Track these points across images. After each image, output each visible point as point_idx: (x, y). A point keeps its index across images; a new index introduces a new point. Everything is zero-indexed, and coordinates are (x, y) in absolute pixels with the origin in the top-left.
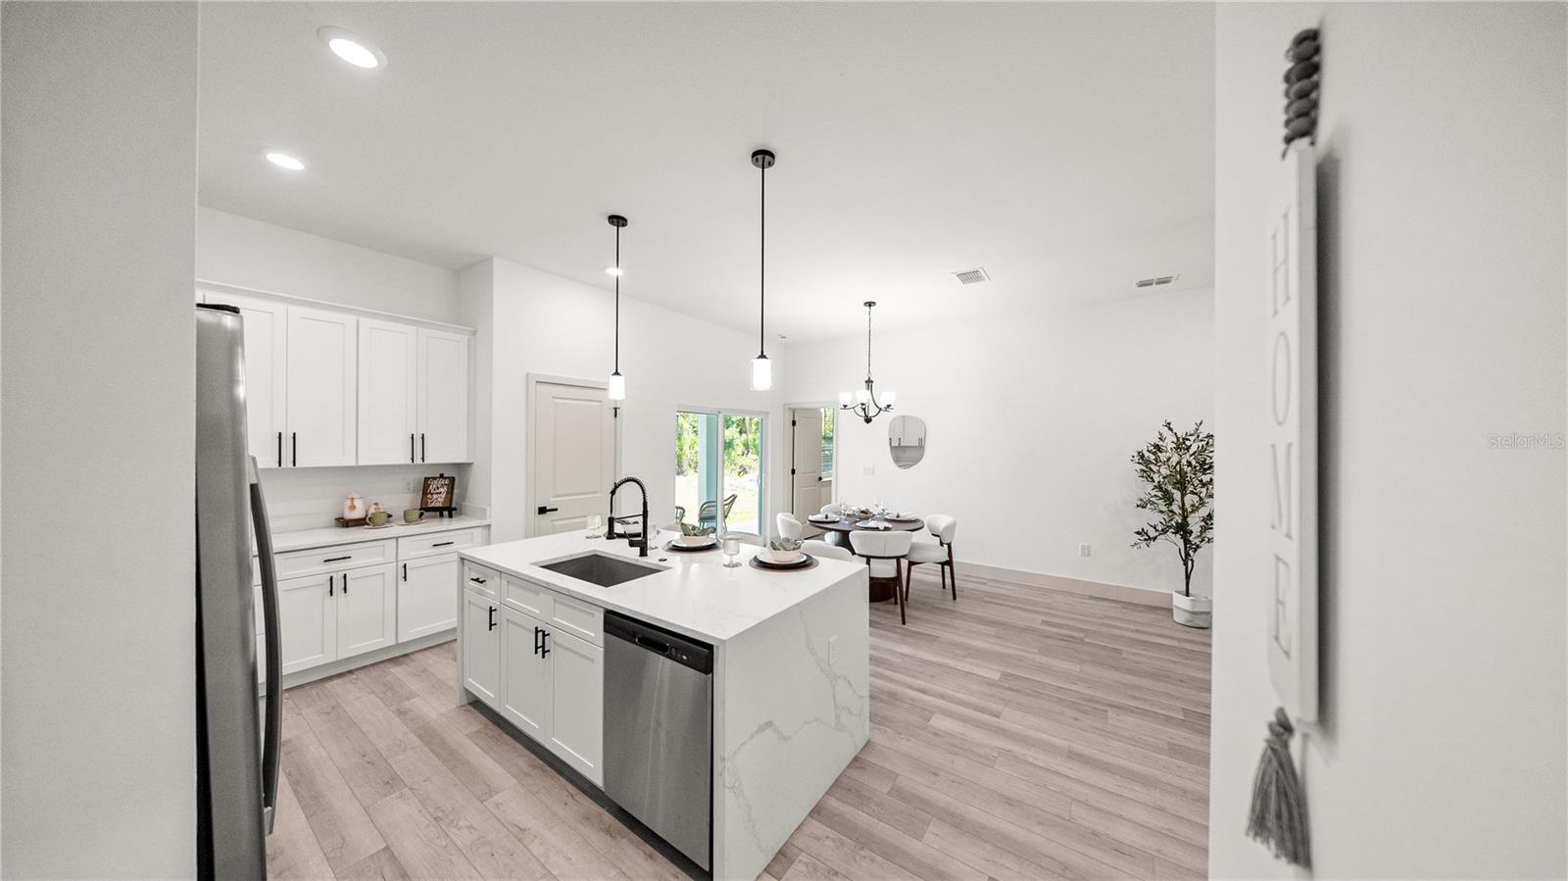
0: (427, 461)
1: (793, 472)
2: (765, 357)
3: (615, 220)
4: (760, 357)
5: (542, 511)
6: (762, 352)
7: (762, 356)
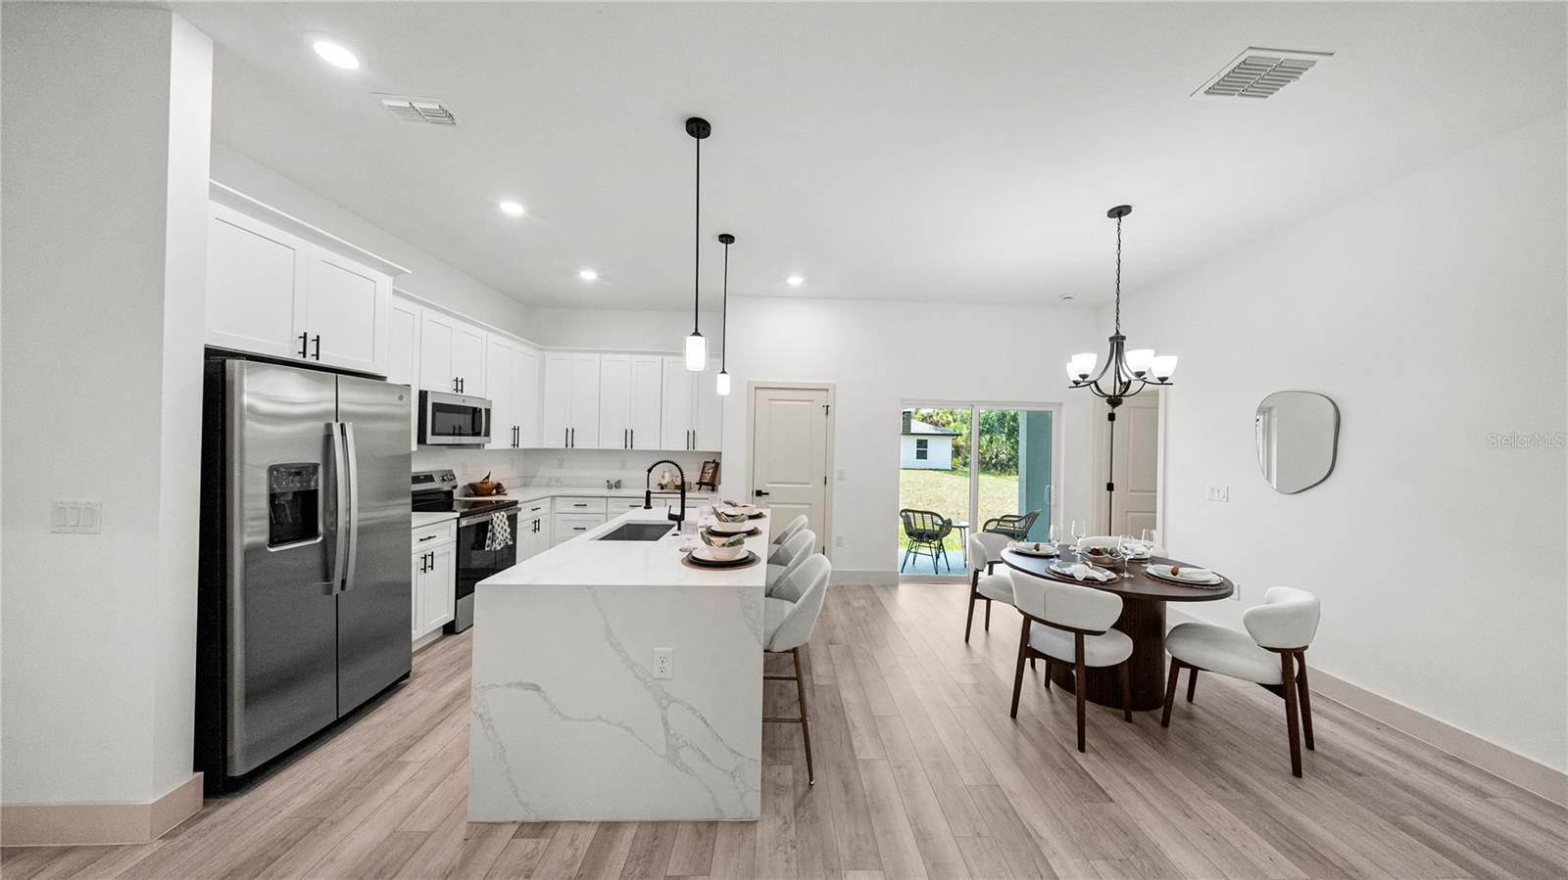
0: (697, 449)
1: (1110, 487)
3: (724, 239)
4: (694, 334)
5: (759, 493)
6: (696, 329)
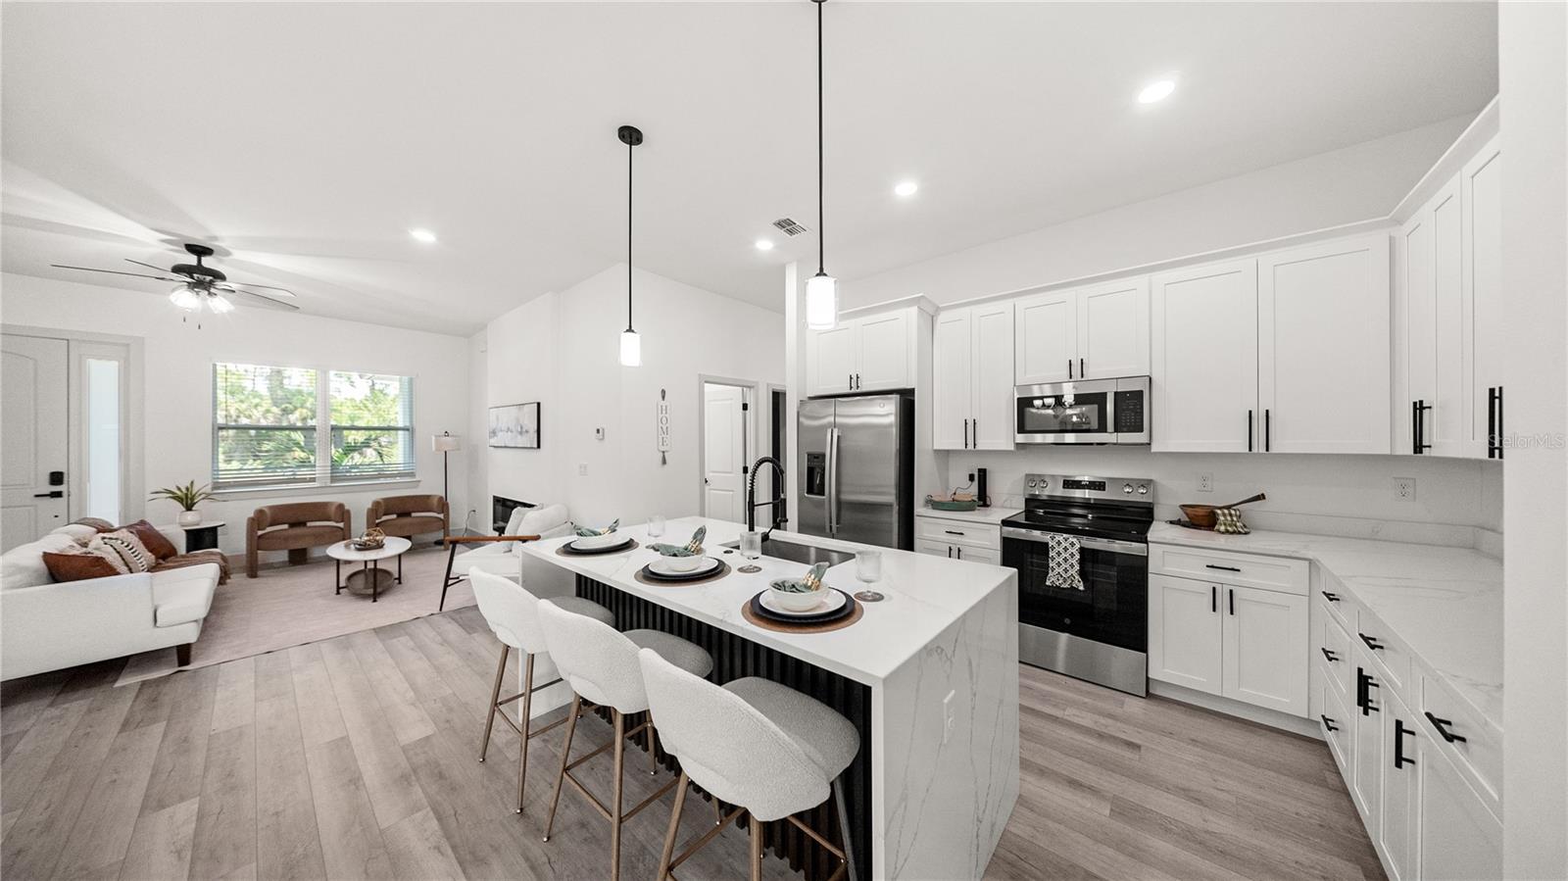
2: (633, 331)
4: (627, 331)
6: (630, 326)
7: (630, 330)
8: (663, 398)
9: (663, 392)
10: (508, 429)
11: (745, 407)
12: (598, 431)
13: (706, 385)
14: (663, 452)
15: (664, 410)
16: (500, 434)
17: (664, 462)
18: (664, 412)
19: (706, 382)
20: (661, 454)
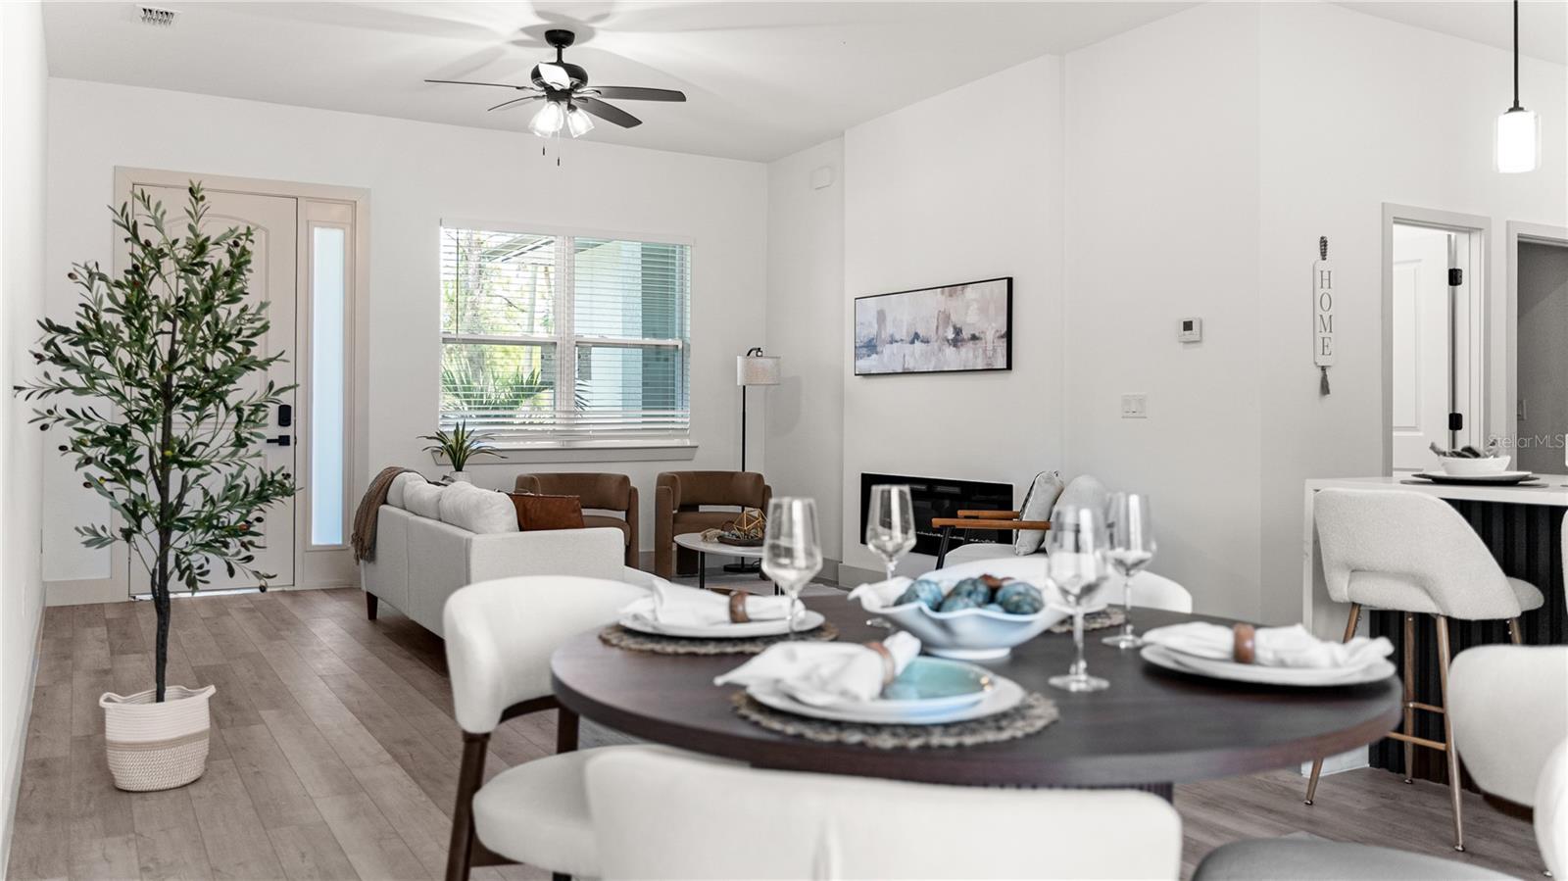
2: (1522, 109)
8: (1324, 255)
9: (1324, 243)
10: (916, 336)
11: (1454, 277)
12: (1188, 326)
13: (1396, 227)
14: (1323, 369)
15: (1326, 279)
16: (887, 350)
17: (1325, 389)
18: (1326, 283)
19: (1398, 221)
20: (1319, 374)
